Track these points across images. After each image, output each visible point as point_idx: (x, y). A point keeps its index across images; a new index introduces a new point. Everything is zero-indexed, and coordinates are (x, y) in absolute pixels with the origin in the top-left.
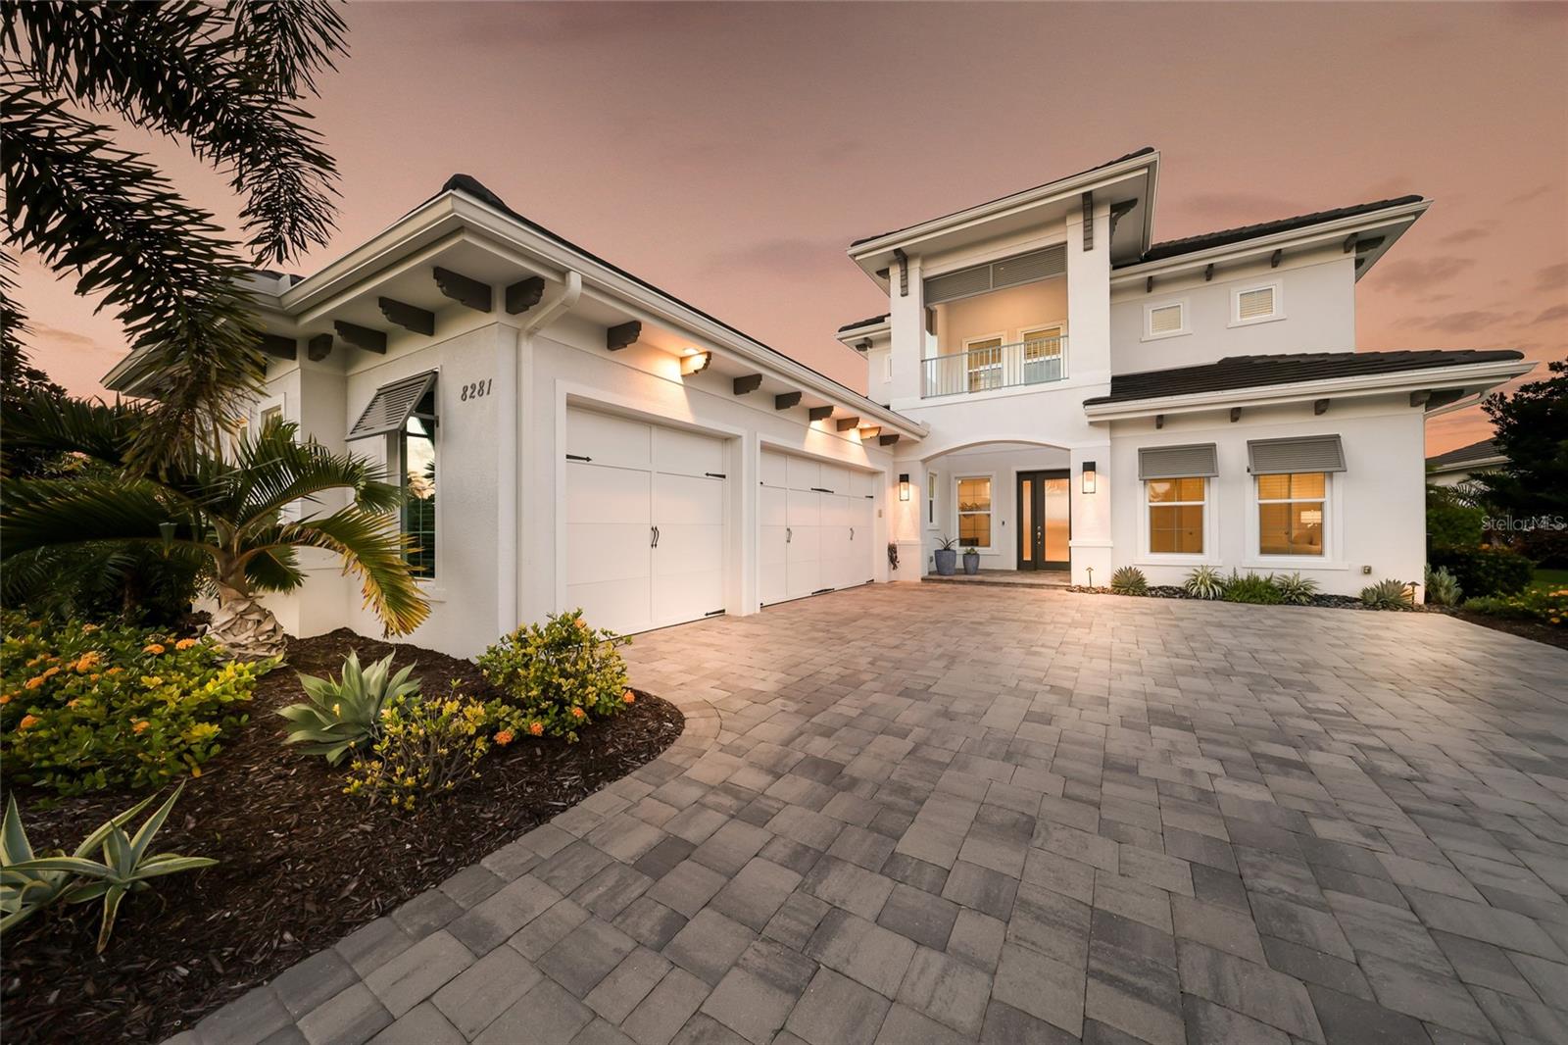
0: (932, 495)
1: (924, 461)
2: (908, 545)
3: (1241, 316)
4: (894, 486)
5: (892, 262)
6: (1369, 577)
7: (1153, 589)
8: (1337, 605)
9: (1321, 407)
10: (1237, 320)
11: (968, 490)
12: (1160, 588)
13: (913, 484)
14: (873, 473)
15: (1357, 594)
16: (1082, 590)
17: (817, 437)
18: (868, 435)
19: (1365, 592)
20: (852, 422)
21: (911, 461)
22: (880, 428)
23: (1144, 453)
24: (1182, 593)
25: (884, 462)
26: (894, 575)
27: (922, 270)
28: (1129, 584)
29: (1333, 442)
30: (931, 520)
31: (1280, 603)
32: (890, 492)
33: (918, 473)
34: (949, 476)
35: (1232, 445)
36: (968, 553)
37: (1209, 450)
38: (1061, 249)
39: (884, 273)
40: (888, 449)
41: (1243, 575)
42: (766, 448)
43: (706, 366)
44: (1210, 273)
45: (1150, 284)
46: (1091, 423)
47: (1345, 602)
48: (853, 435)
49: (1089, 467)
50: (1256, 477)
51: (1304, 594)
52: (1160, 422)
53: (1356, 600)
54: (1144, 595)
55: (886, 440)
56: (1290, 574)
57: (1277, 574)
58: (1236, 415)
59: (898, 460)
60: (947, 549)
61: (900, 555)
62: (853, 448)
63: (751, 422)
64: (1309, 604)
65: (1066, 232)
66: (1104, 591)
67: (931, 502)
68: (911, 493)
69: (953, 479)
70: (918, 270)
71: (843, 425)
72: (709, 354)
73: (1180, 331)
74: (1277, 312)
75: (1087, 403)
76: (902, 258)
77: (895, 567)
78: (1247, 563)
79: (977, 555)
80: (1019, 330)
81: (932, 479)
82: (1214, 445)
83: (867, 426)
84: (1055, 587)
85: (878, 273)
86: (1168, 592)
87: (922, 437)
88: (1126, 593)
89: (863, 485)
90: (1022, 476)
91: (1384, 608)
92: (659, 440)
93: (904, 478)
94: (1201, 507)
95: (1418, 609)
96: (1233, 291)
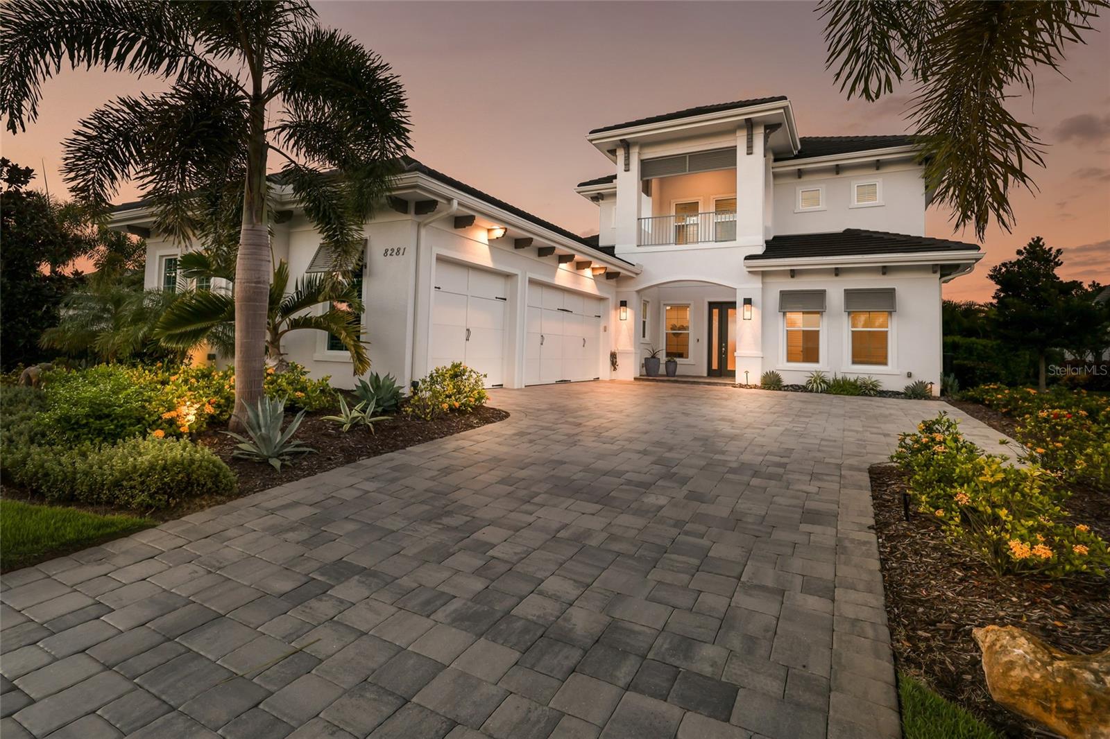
0: (645, 317)
1: (638, 292)
2: (625, 353)
3: (858, 201)
4: (616, 309)
5: (618, 146)
6: (909, 379)
7: (787, 386)
8: (890, 396)
9: (885, 270)
10: (855, 203)
11: (674, 314)
12: (791, 386)
13: (631, 308)
14: (601, 299)
15: (902, 390)
16: (741, 386)
17: (563, 274)
18: (598, 272)
19: (907, 388)
20: (587, 264)
21: (629, 291)
22: (606, 268)
23: (783, 293)
24: (803, 389)
25: (609, 291)
26: (615, 375)
27: (639, 154)
28: (772, 382)
29: (890, 293)
30: (644, 336)
31: (858, 395)
32: (613, 313)
33: (633, 300)
34: (659, 303)
35: (835, 291)
36: (669, 361)
37: (821, 294)
38: (733, 151)
39: (613, 152)
40: (612, 282)
41: (839, 377)
42: (532, 282)
43: (503, 235)
44: (838, 170)
45: (800, 174)
46: (749, 272)
47: (895, 394)
48: (588, 272)
49: (748, 301)
50: (849, 313)
51: (873, 389)
52: (793, 273)
53: (902, 393)
54: (780, 390)
55: (610, 276)
56: (866, 377)
57: (861, 376)
58: (837, 272)
59: (620, 289)
60: (653, 357)
61: (619, 360)
62: (587, 282)
63: (524, 266)
64: (875, 395)
65: (736, 140)
66: (755, 387)
67: (644, 322)
68: (628, 315)
69: (662, 305)
70: (637, 154)
71: (581, 266)
72: (506, 229)
73: (817, 208)
74: (879, 200)
75: (747, 258)
76: (626, 145)
77: (615, 369)
78: (844, 369)
79: (675, 363)
80: (712, 197)
81: (645, 305)
82: (825, 291)
83: (597, 266)
84: (725, 385)
85: (608, 151)
86: (795, 388)
87: (637, 274)
88: (769, 389)
89: (593, 307)
90: (712, 305)
91: (915, 398)
92: (474, 277)
93: (624, 304)
94: (818, 331)
95: (935, 399)
96: (854, 183)
